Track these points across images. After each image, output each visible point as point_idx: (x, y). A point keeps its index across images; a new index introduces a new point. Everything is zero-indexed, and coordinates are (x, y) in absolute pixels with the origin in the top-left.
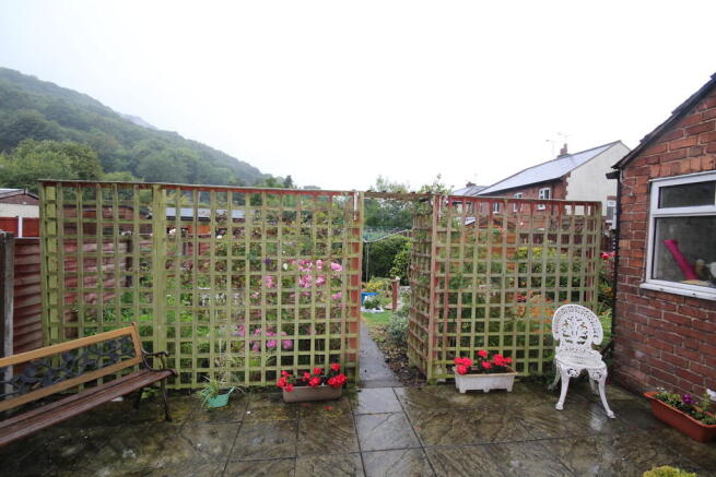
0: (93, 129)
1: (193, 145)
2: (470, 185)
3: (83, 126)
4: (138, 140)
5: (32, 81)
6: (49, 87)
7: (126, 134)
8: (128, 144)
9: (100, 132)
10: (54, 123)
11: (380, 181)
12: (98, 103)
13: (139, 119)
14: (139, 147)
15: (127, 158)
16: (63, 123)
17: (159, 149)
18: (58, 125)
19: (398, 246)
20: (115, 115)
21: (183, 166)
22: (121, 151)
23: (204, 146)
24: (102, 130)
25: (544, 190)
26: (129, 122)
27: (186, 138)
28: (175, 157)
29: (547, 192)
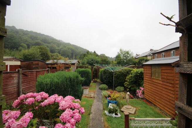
0: (51, 43)
1: (73, 46)
2: (151, 50)
3: (49, 43)
4: (61, 45)
5: (40, 34)
6: (43, 35)
7: (58, 44)
8: (59, 47)
9: (52, 44)
10: (43, 43)
11: (121, 50)
12: (53, 38)
13: (62, 41)
14: (61, 47)
15: (58, 50)
16: (45, 43)
17: (65, 47)
18: (44, 43)
19: (127, 72)
20: (56, 40)
21: (70, 51)
22: (57, 48)
23: (76, 46)
24: (53, 44)
25: (173, 51)
26: (59, 41)
27: (72, 44)
28: (69, 48)
29: (174, 52)
